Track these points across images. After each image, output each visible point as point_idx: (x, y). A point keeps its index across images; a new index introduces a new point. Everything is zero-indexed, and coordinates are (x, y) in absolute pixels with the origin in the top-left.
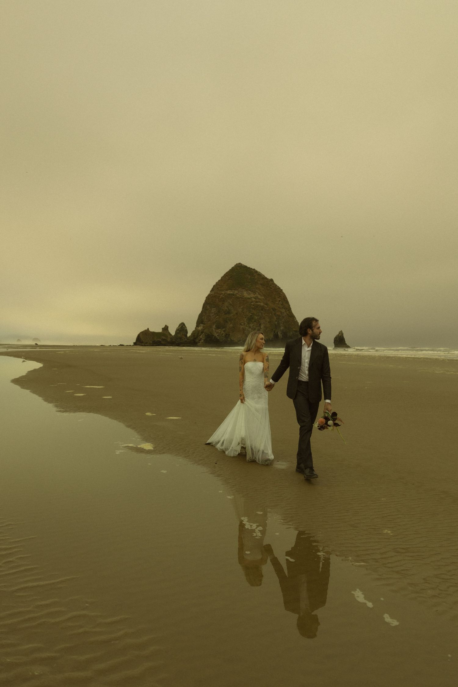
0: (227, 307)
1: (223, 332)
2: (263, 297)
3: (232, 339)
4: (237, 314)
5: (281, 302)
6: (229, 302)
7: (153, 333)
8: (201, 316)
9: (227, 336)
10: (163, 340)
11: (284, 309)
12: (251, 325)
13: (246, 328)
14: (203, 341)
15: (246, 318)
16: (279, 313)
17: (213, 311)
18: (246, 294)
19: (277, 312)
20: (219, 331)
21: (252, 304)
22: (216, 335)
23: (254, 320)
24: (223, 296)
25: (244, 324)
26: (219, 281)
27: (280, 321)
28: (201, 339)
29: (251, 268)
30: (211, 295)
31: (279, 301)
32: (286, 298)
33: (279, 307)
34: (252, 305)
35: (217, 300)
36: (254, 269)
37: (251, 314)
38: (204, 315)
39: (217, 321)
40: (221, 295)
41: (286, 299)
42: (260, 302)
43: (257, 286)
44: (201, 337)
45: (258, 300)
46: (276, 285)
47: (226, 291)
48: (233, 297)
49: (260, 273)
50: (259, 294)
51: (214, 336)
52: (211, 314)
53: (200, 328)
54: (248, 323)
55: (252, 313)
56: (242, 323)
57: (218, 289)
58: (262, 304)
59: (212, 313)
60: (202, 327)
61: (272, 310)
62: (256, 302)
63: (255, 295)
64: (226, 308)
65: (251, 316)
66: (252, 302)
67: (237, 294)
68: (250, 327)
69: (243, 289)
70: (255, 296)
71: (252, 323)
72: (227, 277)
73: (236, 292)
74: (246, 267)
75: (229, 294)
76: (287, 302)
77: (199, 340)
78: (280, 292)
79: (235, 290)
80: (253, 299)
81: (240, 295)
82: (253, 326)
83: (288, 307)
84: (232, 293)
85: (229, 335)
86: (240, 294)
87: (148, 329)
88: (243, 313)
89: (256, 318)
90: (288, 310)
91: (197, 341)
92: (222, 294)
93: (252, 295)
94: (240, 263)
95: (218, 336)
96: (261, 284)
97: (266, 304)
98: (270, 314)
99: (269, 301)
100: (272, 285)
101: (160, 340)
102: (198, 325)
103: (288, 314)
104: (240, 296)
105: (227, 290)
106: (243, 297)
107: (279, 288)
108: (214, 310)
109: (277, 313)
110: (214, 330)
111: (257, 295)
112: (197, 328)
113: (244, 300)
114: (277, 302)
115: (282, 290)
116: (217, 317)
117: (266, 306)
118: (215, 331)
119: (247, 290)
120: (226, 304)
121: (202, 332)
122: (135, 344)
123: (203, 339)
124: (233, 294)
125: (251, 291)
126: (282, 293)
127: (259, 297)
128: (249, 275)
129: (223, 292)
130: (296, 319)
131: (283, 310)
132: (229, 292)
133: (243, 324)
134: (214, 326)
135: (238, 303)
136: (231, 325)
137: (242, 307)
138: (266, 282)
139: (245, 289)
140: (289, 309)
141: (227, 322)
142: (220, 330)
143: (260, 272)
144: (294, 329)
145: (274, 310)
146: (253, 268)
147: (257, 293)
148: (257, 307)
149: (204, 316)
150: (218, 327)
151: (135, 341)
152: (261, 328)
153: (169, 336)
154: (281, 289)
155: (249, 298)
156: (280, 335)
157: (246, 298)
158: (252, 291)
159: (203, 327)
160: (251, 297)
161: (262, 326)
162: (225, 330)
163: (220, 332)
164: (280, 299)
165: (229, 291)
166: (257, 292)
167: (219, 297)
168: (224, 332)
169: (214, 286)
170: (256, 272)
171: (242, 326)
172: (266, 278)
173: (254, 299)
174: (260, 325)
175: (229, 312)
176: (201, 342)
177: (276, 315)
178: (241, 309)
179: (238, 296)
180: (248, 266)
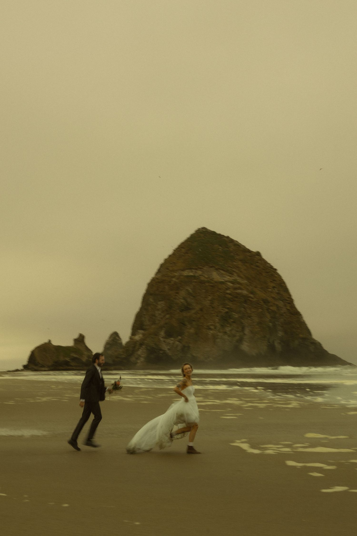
0: (184, 299)
1: (177, 343)
2: (246, 281)
3: (194, 355)
4: (201, 310)
5: (276, 289)
6: (187, 290)
7: (59, 348)
8: (139, 317)
9: (185, 349)
10: (74, 359)
11: (282, 301)
12: (228, 329)
13: (218, 335)
14: (142, 359)
15: (217, 316)
16: (274, 308)
17: (159, 307)
18: (216, 276)
19: (272, 306)
20: (171, 341)
21: (228, 292)
22: (165, 348)
23: (232, 320)
24: (177, 281)
25: (215, 328)
26: (170, 256)
27: (277, 323)
28: (140, 356)
29: (223, 236)
30: (157, 279)
31: (274, 287)
32: (284, 283)
33: (273, 298)
34: (228, 294)
35: (166, 287)
36: (228, 237)
37: (226, 310)
38: (144, 313)
39: (166, 324)
40: (174, 279)
41: (283, 285)
42: (240, 289)
43: (235, 263)
44: (139, 352)
45: (238, 286)
46: (265, 262)
47: (182, 272)
48: (195, 282)
49: (238, 243)
50: (239, 276)
51: (161, 350)
52: (156, 312)
53: (137, 337)
54: (222, 326)
55: (228, 308)
56: (212, 325)
57: (167, 269)
58: (245, 292)
59: (158, 310)
60: (141, 335)
61: (262, 302)
62: (236, 289)
63: (231, 277)
64: (182, 301)
65: (227, 313)
66: (228, 289)
67: (201, 275)
68: (225, 333)
69: (211, 267)
70: (231, 279)
71: (228, 325)
72: (183, 250)
73: (199, 272)
74: (214, 233)
75: (188, 277)
76: (286, 290)
77: (137, 359)
78: (273, 273)
79: (196, 269)
80: (229, 284)
81: (207, 278)
82: (231, 330)
83: (288, 298)
84: (191, 274)
85: (189, 347)
86: (206, 276)
87: (50, 341)
88: (213, 307)
89: (236, 316)
90: (289, 303)
91: (133, 359)
92: (174, 277)
93: (227, 278)
94: (204, 228)
95: (169, 349)
96: (241, 260)
97: (252, 293)
98: (261, 310)
99: (256, 287)
100: (260, 262)
101: (68, 360)
102: (134, 333)
103: (288, 309)
104: (206, 280)
105: (183, 270)
106: (211, 281)
107: (271, 267)
108: (161, 305)
109: (271, 308)
110: (162, 339)
111: (235, 277)
112: (133, 337)
113: (212, 286)
114: (270, 290)
115: (276, 270)
116: (168, 316)
117: (252, 296)
118: (164, 341)
119: (217, 269)
120: (183, 293)
121: (141, 345)
122: (26, 368)
123: (143, 356)
124: (194, 277)
125: (224, 271)
126: (276, 275)
127: (239, 280)
128: (220, 245)
129: (176, 274)
130: (302, 317)
131: (281, 304)
132: (186, 273)
133: (212, 327)
134: (162, 333)
135: (204, 291)
136: (192, 331)
137: (210, 298)
138: (250, 256)
139: (214, 267)
140: (289, 301)
141: (185, 325)
142: (172, 339)
143: (237, 241)
144: (301, 336)
145: (266, 301)
146: (226, 235)
147: (235, 274)
148: (236, 297)
149: (145, 315)
150: (169, 335)
151: (25, 363)
152: (245, 334)
153: (86, 353)
154: (275, 267)
155: (222, 283)
156: (278, 346)
157: (216, 282)
158: (227, 271)
159: (144, 335)
160: (226, 281)
161: (247, 331)
162: (180, 339)
163: (173, 343)
164: (274, 285)
165: (187, 271)
166: (234, 271)
167: (170, 282)
168: (179, 342)
169: (162, 266)
170: (232, 241)
171: (212, 332)
172: (249, 251)
173: (231, 285)
174: (243, 328)
175: (187, 308)
176: (139, 361)
177: (270, 310)
178: (209, 302)
179: (202, 278)
180: (218, 232)
